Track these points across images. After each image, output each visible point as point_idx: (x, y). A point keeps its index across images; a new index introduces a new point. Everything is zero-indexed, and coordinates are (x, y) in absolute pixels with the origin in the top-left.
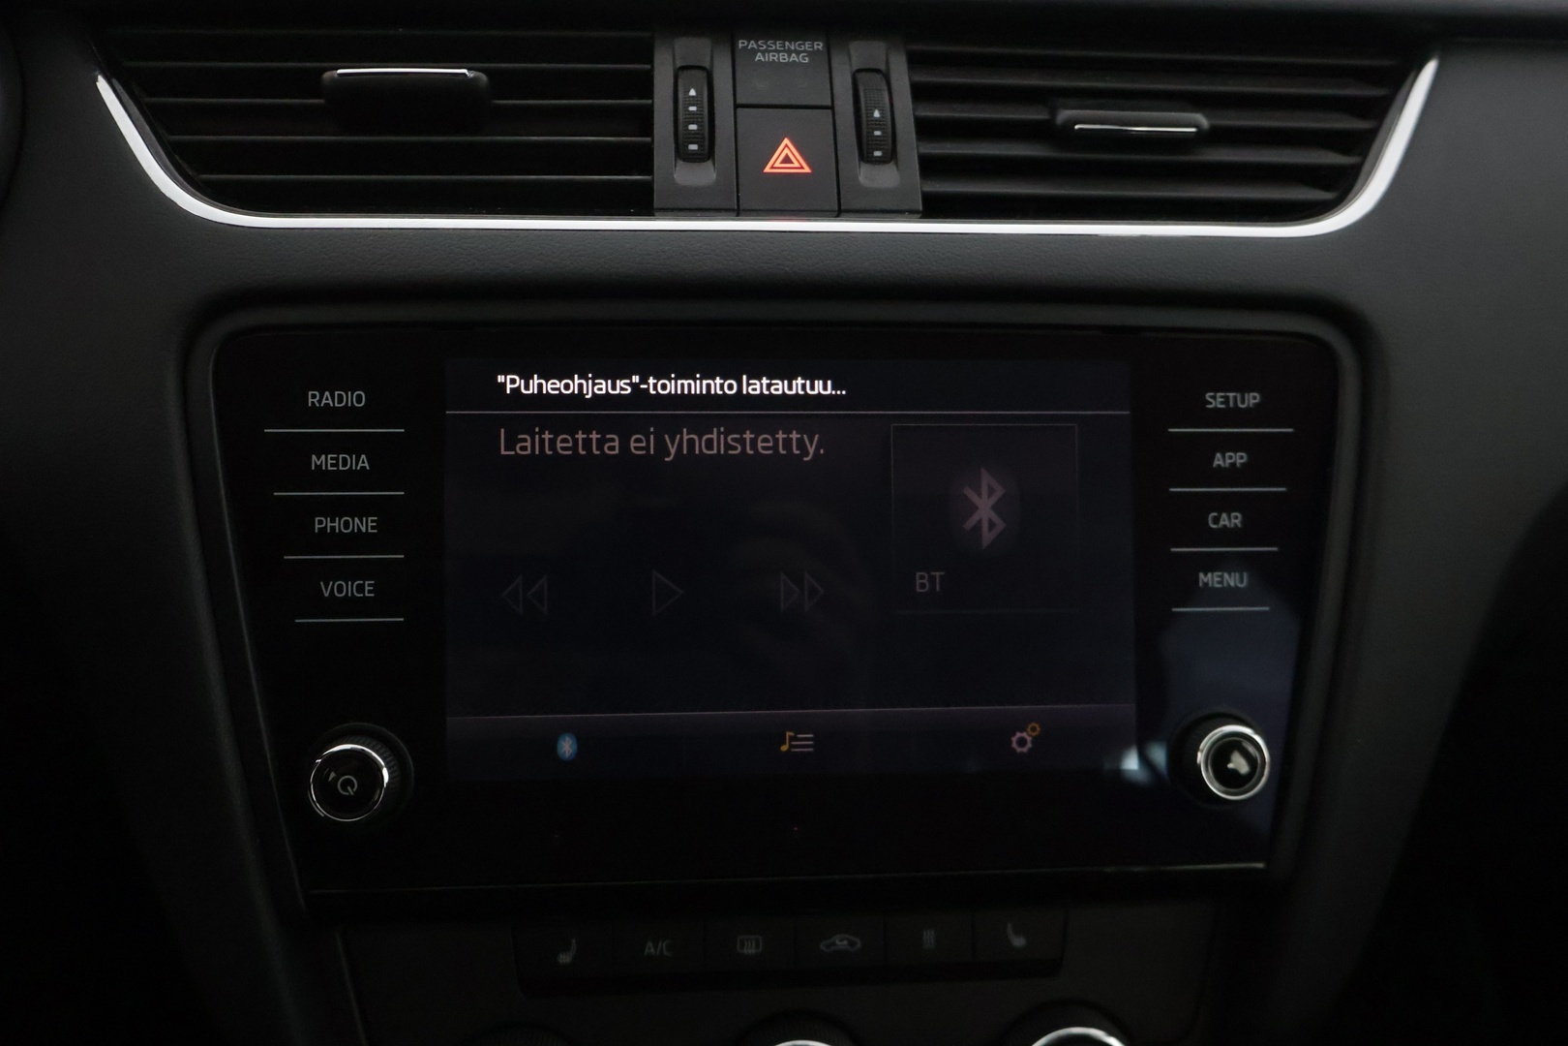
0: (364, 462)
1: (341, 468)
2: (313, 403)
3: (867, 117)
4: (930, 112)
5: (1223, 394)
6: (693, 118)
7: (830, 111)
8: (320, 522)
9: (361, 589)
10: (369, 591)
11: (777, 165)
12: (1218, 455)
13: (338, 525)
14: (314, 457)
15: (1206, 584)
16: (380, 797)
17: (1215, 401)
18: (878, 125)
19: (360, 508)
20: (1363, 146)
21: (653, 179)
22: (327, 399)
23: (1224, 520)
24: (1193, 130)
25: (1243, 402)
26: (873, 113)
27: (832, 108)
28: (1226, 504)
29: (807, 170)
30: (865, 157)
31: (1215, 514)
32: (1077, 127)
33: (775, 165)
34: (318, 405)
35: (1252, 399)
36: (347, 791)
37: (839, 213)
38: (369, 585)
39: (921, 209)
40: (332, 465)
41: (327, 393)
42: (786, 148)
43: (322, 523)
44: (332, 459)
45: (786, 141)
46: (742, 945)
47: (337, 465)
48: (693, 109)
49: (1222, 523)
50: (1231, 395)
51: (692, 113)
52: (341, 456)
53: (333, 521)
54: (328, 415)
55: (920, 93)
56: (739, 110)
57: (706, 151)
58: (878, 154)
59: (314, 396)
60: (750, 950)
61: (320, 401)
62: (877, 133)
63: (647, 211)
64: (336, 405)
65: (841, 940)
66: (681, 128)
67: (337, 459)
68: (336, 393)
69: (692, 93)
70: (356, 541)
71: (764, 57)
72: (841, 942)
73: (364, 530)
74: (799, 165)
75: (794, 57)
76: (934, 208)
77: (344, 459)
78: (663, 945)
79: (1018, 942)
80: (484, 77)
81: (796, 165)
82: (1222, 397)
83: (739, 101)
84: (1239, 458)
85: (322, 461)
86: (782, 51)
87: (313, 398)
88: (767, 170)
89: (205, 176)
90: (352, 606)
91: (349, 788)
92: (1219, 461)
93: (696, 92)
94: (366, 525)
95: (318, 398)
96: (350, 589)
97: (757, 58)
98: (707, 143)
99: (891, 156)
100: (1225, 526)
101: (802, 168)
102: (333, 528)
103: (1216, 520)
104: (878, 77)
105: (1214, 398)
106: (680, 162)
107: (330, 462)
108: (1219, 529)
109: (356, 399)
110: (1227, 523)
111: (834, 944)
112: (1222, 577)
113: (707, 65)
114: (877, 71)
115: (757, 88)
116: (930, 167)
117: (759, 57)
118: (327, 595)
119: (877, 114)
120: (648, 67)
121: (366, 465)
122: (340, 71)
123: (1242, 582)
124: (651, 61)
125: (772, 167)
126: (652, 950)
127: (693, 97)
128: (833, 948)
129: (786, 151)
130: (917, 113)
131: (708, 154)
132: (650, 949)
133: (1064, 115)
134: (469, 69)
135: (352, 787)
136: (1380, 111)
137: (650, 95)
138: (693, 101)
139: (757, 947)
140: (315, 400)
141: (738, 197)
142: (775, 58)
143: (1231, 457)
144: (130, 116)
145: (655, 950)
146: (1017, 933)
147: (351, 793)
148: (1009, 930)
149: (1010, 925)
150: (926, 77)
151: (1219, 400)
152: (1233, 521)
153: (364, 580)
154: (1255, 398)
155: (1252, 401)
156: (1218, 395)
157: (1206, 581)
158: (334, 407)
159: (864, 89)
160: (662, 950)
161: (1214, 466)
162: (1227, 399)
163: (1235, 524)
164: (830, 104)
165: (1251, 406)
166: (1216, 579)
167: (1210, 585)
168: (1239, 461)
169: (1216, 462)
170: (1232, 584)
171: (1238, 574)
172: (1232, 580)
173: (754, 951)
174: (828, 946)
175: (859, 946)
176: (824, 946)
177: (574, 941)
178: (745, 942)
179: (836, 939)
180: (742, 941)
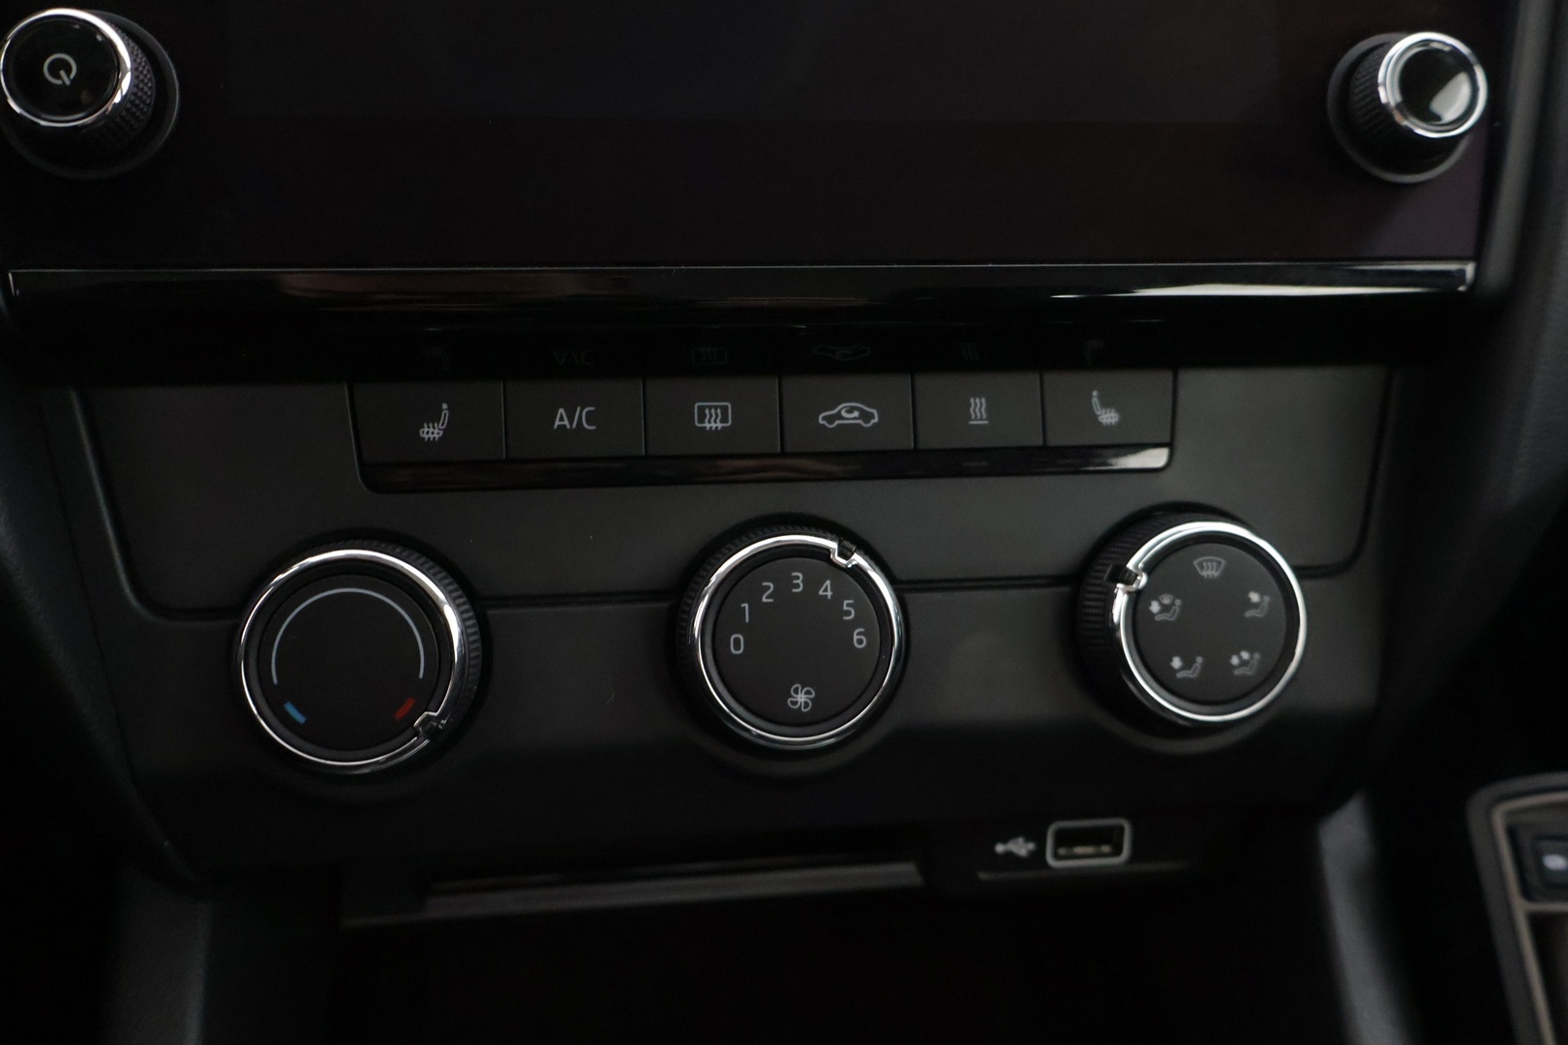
36: (59, 77)
46: (702, 420)
60: (713, 424)
65: (850, 410)
72: (848, 414)
78: (582, 413)
79: (1109, 417)
91: (62, 73)
111: (839, 416)
126: (566, 422)
128: (837, 422)
132: (562, 419)
135: (68, 71)
139: (724, 420)
145: (571, 422)
146: (1106, 404)
147: (68, 82)
148: (1095, 401)
149: (1095, 393)
160: (580, 422)
173: (720, 425)
174: (830, 419)
175: (876, 420)
176: (824, 418)
177: (445, 406)
178: (707, 411)
179: (842, 408)
180: (702, 410)
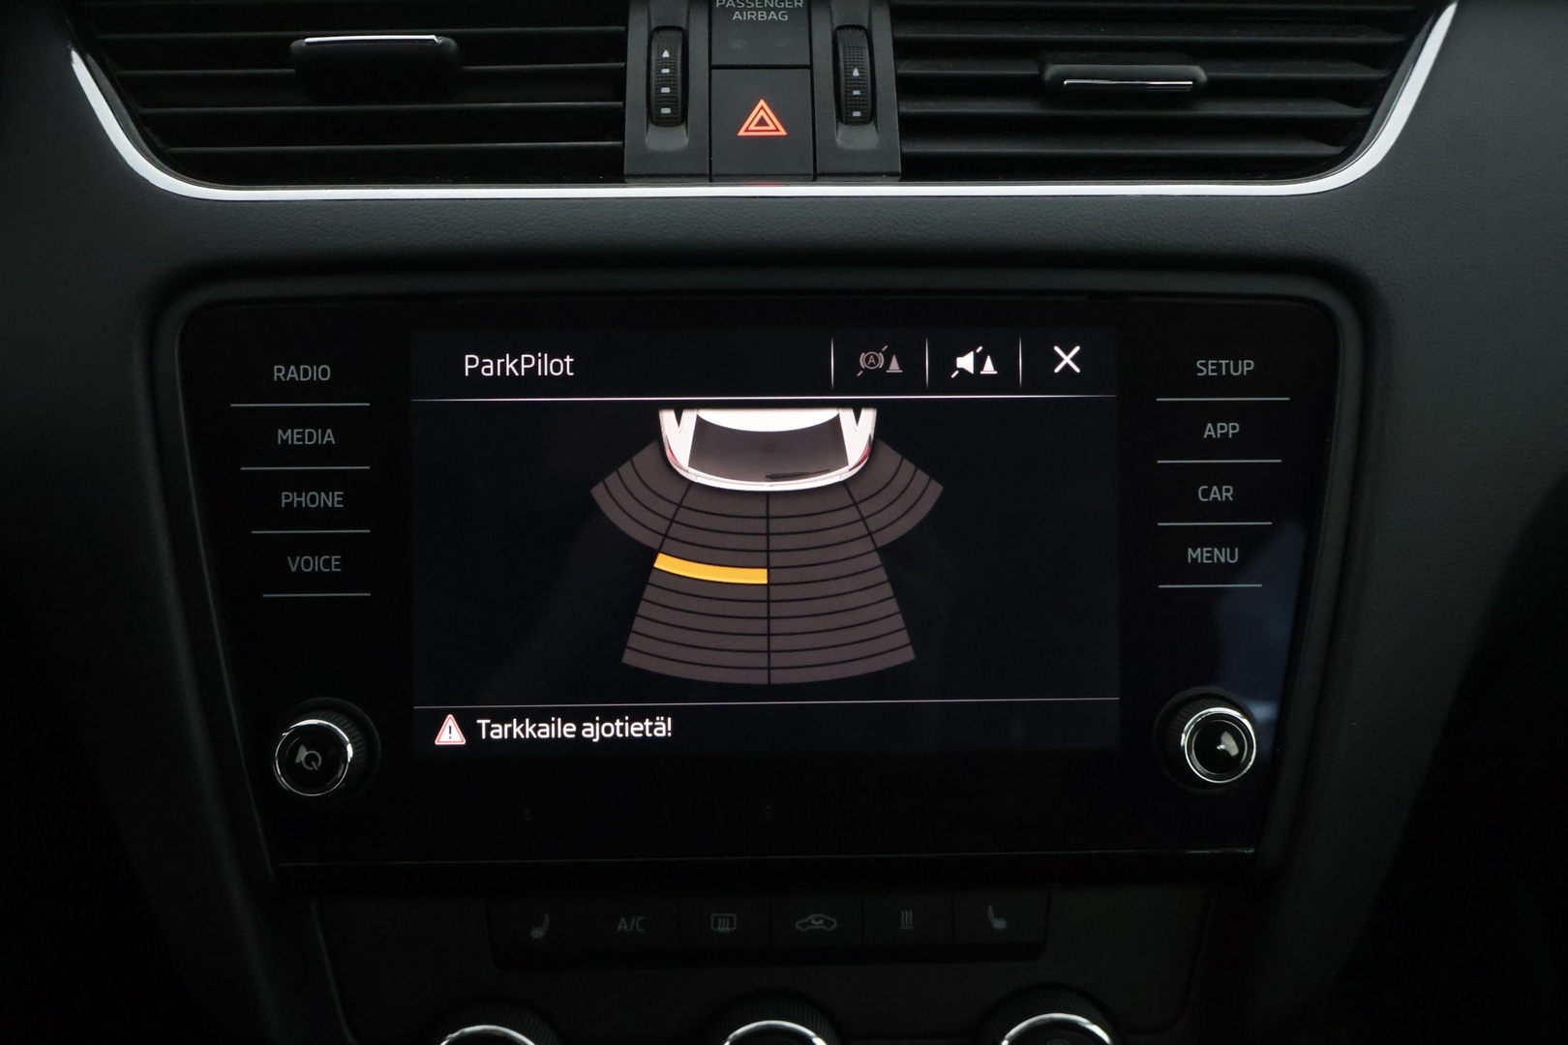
0: (329, 437)
1: (307, 443)
2: (278, 377)
3: (846, 76)
4: (912, 69)
5: (1215, 362)
6: (666, 81)
7: (808, 71)
8: (287, 497)
9: (327, 563)
10: (336, 566)
11: (752, 127)
12: (1209, 425)
13: (304, 499)
14: (280, 431)
15: (1194, 560)
16: (343, 773)
17: (1206, 368)
18: (857, 83)
19: (325, 483)
20: (1373, 97)
21: (624, 144)
22: (293, 373)
23: (1215, 494)
24: (1191, 83)
25: (1236, 370)
26: (852, 72)
27: (810, 67)
28: (1218, 476)
29: (783, 132)
30: (843, 116)
31: (1206, 487)
32: (1065, 82)
33: (750, 128)
34: (283, 378)
35: (1246, 366)
36: (311, 766)
37: (815, 177)
38: (336, 560)
39: (900, 171)
40: (298, 440)
41: (292, 368)
42: (762, 110)
43: (288, 498)
44: (298, 433)
45: (762, 103)
46: (716, 925)
47: (302, 439)
48: (666, 71)
49: (1212, 496)
50: (1224, 362)
51: (665, 75)
52: (307, 431)
53: (299, 496)
54: (293, 390)
55: (903, 50)
56: (714, 71)
57: (679, 115)
58: (857, 114)
59: (279, 371)
60: (723, 928)
61: (285, 376)
62: (856, 93)
63: (617, 178)
64: (302, 379)
65: (817, 920)
66: (653, 92)
67: (303, 433)
68: (302, 367)
69: (666, 54)
70: (325, 516)
71: (742, 16)
72: (818, 924)
73: (330, 504)
74: (775, 128)
75: (773, 15)
76: (915, 170)
77: (311, 435)
78: (637, 922)
79: (999, 924)
80: (452, 43)
81: (772, 127)
82: (1212, 364)
83: (714, 62)
84: (1231, 429)
85: (289, 436)
86: (760, 9)
87: (279, 372)
88: (742, 133)
89: (175, 149)
90: (317, 580)
91: (313, 763)
92: (1209, 431)
93: (670, 53)
94: (333, 500)
95: (283, 372)
96: (316, 564)
97: (735, 17)
98: (680, 106)
99: (871, 117)
100: (1215, 499)
101: (777, 130)
102: (299, 503)
103: (1206, 494)
104: (860, 33)
105: (1205, 365)
106: (652, 127)
107: (295, 436)
108: (1209, 501)
109: (319, 373)
110: (1218, 496)
111: (809, 923)
112: (1212, 552)
113: (683, 25)
114: (860, 28)
115: (735, 49)
116: (911, 127)
117: (737, 16)
118: (294, 569)
119: (856, 73)
120: (622, 28)
121: (332, 439)
122: (308, 40)
123: (1232, 558)
124: (625, 23)
125: (747, 130)
126: (626, 927)
127: (666, 58)
128: (808, 928)
129: (762, 113)
130: (899, 71)
131: (680, 118)
132: (623, 924)
133: (1052, 70)
134: (437, 35)
135: (317, 761)
136: (1394, 60)
137: (625, 60)
138: (665, 63)
139: (731, 926)
140: (281, 375)
141: (710, 161)
142: (754, 17)
143: (1222, 428)
144: (101, 90)
145: (629, 927)
146: (998, 916)
147: (315, 767)
148: (991, 912)
149: (990, 908)
150: (910, 33)
151: (1210, 367)
152: (1224, 494)
153: (331, 555)
154: (1249, 365)
155: (1246, 369)
156: (1210, 362)
157: (1194, 556)
158: (300, 381)
159: (844, 47)
160: (635, 927)
161: (1205, 436)
162: (1219, 366)
163: (1226, 497)
164: (808, 63)
165: (1245, 374)
166: (1205, 555)
167: (1199, 561)
168: (1231, 432)
169: (1207, 433)
170: (1223, 560)
171: (1228, 550)
172: (1222, 555)
173: (728, 929)
174: (804, 925)
175: (835, 926)
176: (799, 925)
177: (547, 916)
178: (720, 920)
179: (812, 918)
180: (716, 920)
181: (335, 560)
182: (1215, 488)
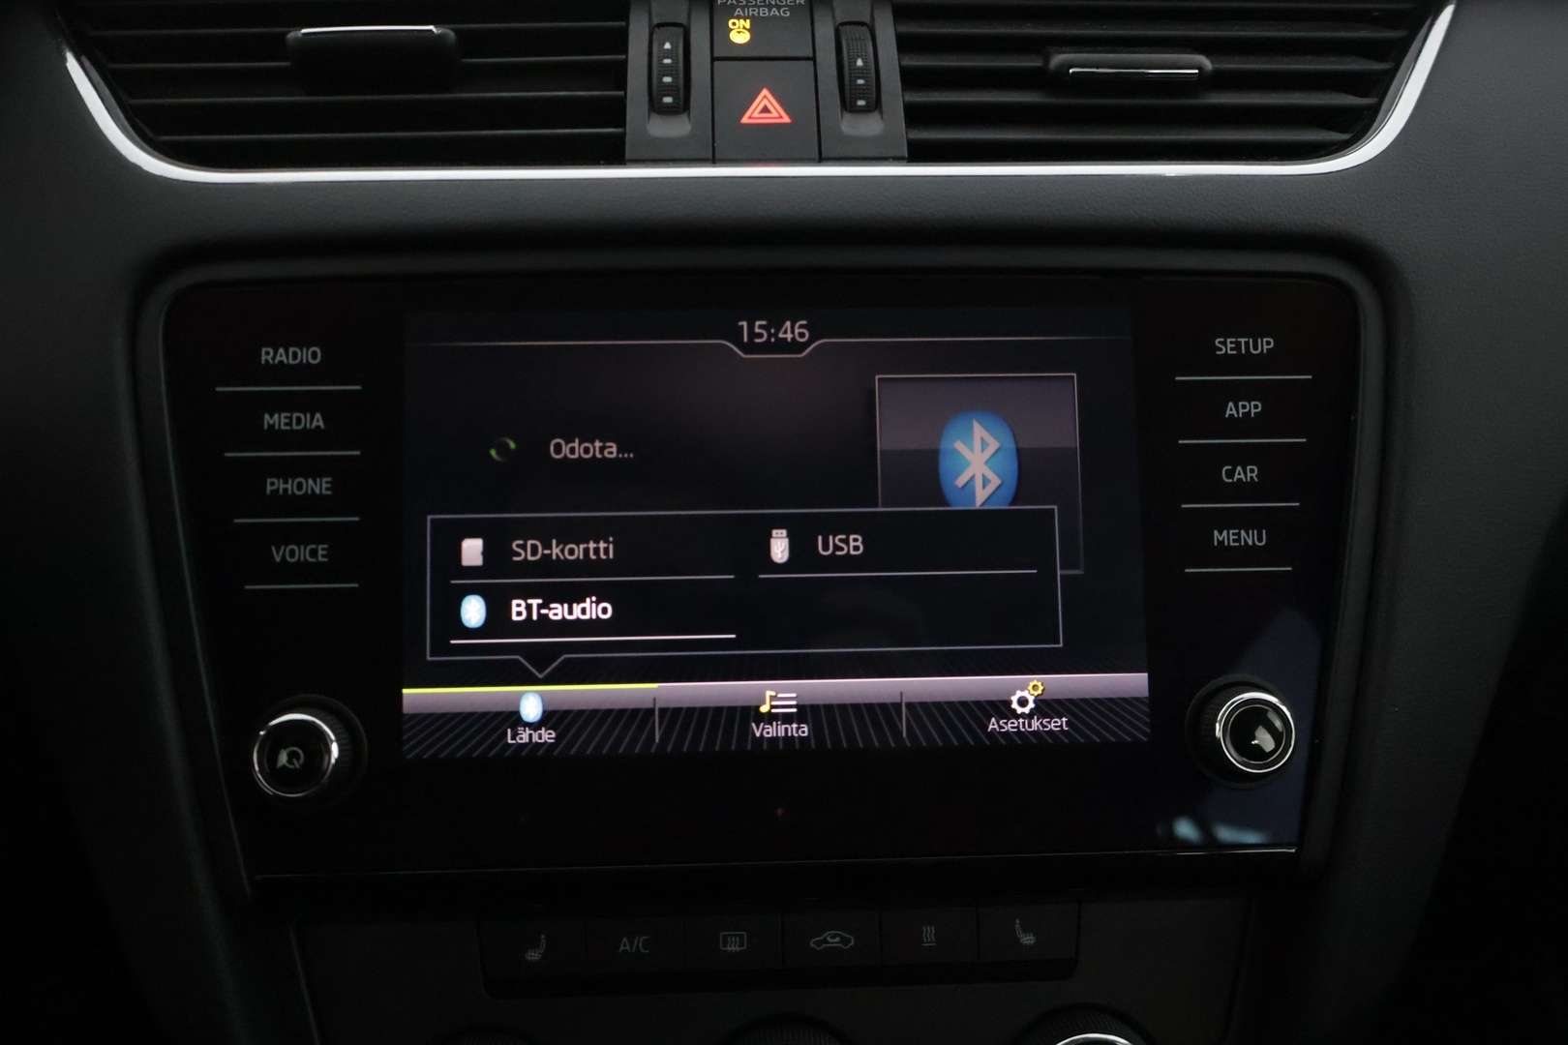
0: (318, 421)
1: (295, 427)
2: (267, 361)
3: (849, 66)
4: (914, 61)
5: (1234, 340)
6: (667, 71)
7: (812, 62)
8: (272, 484)
9: (314, 553)
10: (323, 556)
11: (756, 115)
12: (1231, 404)
13: (290, 486)
14: (267, 416)
15: (1221, 543)
16: (326, 773)
17: (1225, 347)
18: (861, 73)
19: (313, 469)
20: (1378, 89)
21: (625, 131)
22: (281, 356)
23: (1239, 474)
24: (1197, 71)
25: (1256, 348)
26: (856, 62)
27: (813, 59)
28: (1242, 456)
29: (786, 119)
30: (847, 105)
31: (1230, 467)
32: (1071, 71)
33: (753, 115)
34: (271, 362)
35: (1266, 344)
36: (293, 764)
37: (821, 159)
39: (906, 156)
40: (286, 424)
41: (281, 350)
42: (765, 98)
43: (274, 485)
44: (286, 418)
45: (765, 92)
46: (725, 943)
47: (290, 424)
48: (667, 61)
49: (1236, 477)
50: (1243, 340)
51: (668, 65)
52: (295, 415)
53: (286, 482)
54: (282, 374)
55: (905, 44)
56: (716, 63)
57: (682, 103)
58: (861, 103)
59: (267, 353)
60: (733, 947)
61: (274, 358)
62: (860, 82)
63: (617, 159)
64: (291, 362)
65: (833, 937)
66: (655, 81)
67: (291, 418)
68: (291, 349)
69: (667, 46)
70: (312, 504)
71: (744, 12)
72: (832, 940)
73: (317, 491)
74: (778, 115)
75: (775, 12)
76: (919, 154)
77: (299, 420)
78: (640, 941)
79: (1028, 940)
80: (452, 34)
81: (775, 114)
82: (1231, 343)
83: (716, 55)
84: (1254, 408)
85: (276, 420)
86: (762, 6)
87: (267, 355)
88: (745, 120)
89: (166, 138)
90: (302, 571)
91: (295, 761)
92: (1231, 410)
93: (672, 45)
94: (321, 486)
95: (272, 355)
96: (302, 553)
97: (736, 13)
98: (682, 95)
99: (875, 106)
100: (1240, 480)
101: (781, 117)
102: (286, 490)
103: (1231, 474)
104: (863, 29)
105: (1224, 343)
106: (654, 115)
107: (283, 421)
108: (1233, 482)
109: (310, 355)
110: (1242, 476)
111: (825, 941)
112: (1239, 534)
113: (684, 22)
114: (862, 24)
116: (915, 115)
117: (738, 12)
118: (278, 559)
119: (860, 63)
120: (623, 24)
121: (321, 424)
122: (305, 31)
123: (1260, 540)
124: (626, 19)
125: (750, 118)
126: (628, 948)
127: (668, 50)
128: (824, 946)
129: (765, 102)
130: (903, 63)
131: (683, 107)
132: (625, 946)
133: (1058, 59)
134: (437, 26)
135: (298, 758)
136: (1397, 53)
137: (625, 51)
138: (668, 54)
139: (741, 945)
140: (269, 358)
141: (714, 146)
142: (755, 13)
143: (1244, 407)
145: (631, 947)
146: (1026, 930)
147: (298, 766)
148: (1017, 926)
149: (1018, 921)
150: (912, 28)
151: (1229, 346)
152: (1249, 475)
153: (318, 542)
154: (1268, 343)
155: (1265, 347)
156: (1229, 340)
157: (1221, 539)
158: (289, 365)
159: (847, 40)
160: (637, 947)
161: (1227, 416)
162: (1238, 344)
163: (1251, 477)
164: (811, 55)
165: (1265, 352)
166: (1232, 537)
167: (1226, 544)
168: (1253, 411)
169: (1228, 412)
170: (1250, 543)
171: (1255, 532)
172: (1249, 538)
173: (738, 949)
174: (818, 943)
175: (852, 943)
176: (815, 943)
177: (543, 937)
178: (729, 939)
179: (827, 936)
180: (725, 937)
181: (322, 550)
182: (1239, 468)
